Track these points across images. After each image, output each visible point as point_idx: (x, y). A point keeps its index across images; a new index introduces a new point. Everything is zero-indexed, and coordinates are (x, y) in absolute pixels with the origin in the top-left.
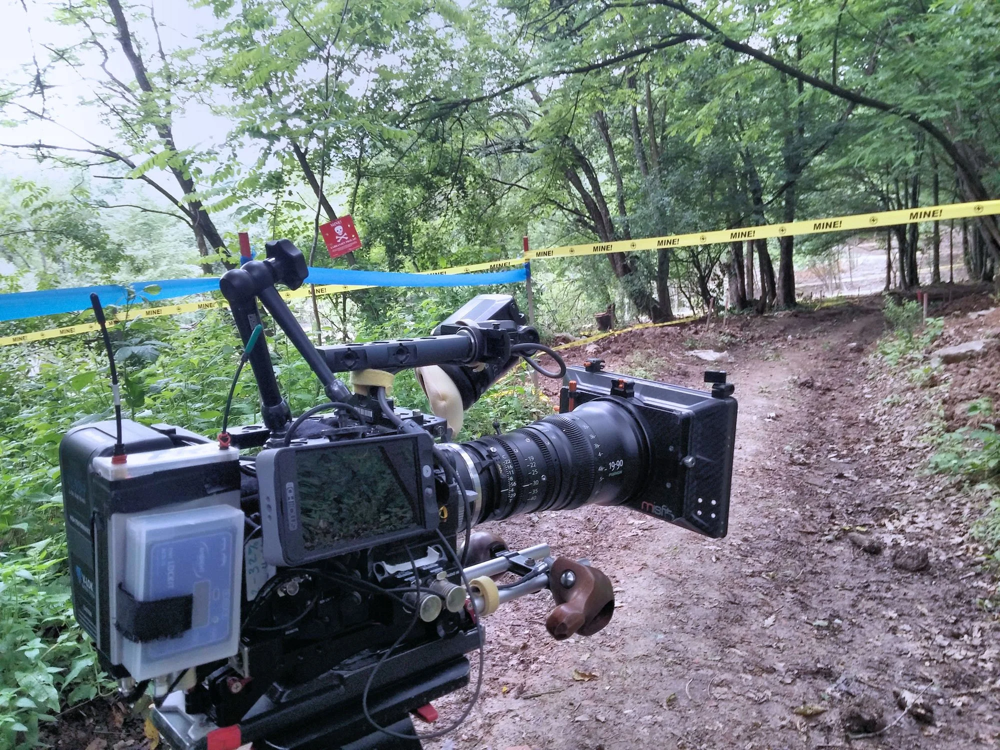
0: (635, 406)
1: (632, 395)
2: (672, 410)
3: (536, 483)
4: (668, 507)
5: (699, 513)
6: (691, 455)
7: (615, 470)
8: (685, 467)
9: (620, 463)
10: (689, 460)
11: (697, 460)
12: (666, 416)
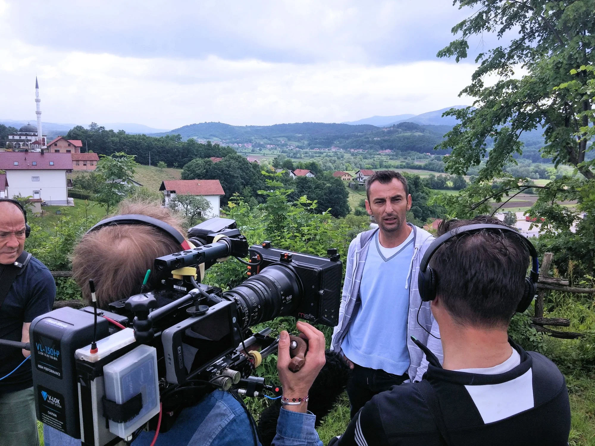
0: (293, 266)
1: (291, 261)
2: (313, 269)
3: (256, 310)
4: (312, 314)
5: (326, 316)
6: (322, 289)
7: (289, 301)
8: (319, 295)
9: (291, 297)
10: (322, 292)
11: (324, 292)
12: (310, 272)
